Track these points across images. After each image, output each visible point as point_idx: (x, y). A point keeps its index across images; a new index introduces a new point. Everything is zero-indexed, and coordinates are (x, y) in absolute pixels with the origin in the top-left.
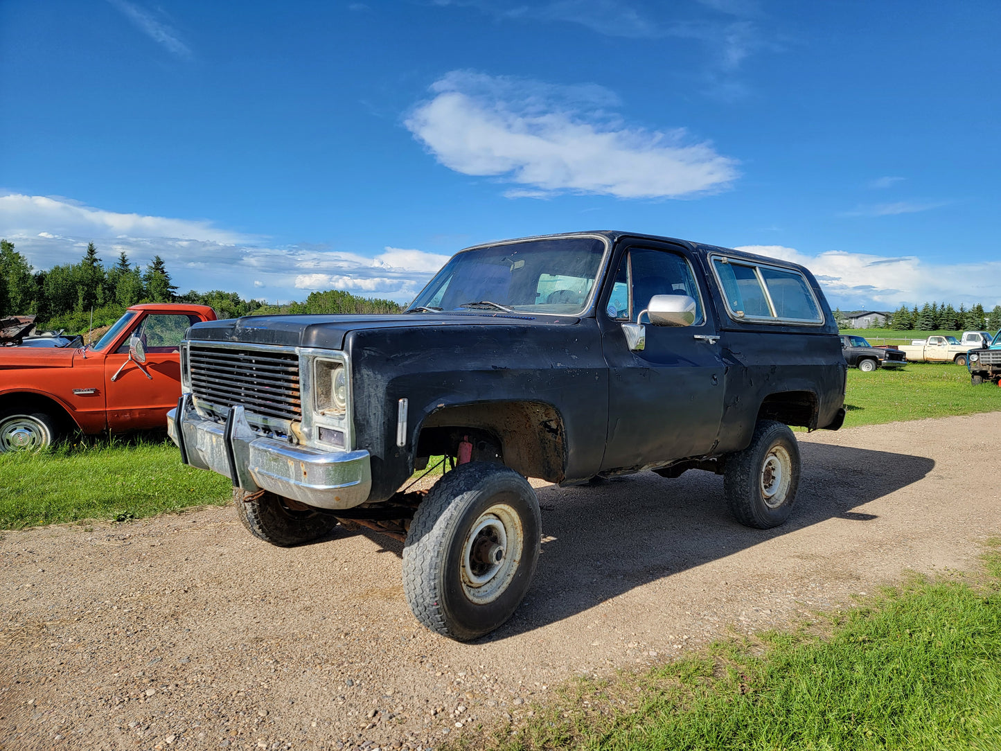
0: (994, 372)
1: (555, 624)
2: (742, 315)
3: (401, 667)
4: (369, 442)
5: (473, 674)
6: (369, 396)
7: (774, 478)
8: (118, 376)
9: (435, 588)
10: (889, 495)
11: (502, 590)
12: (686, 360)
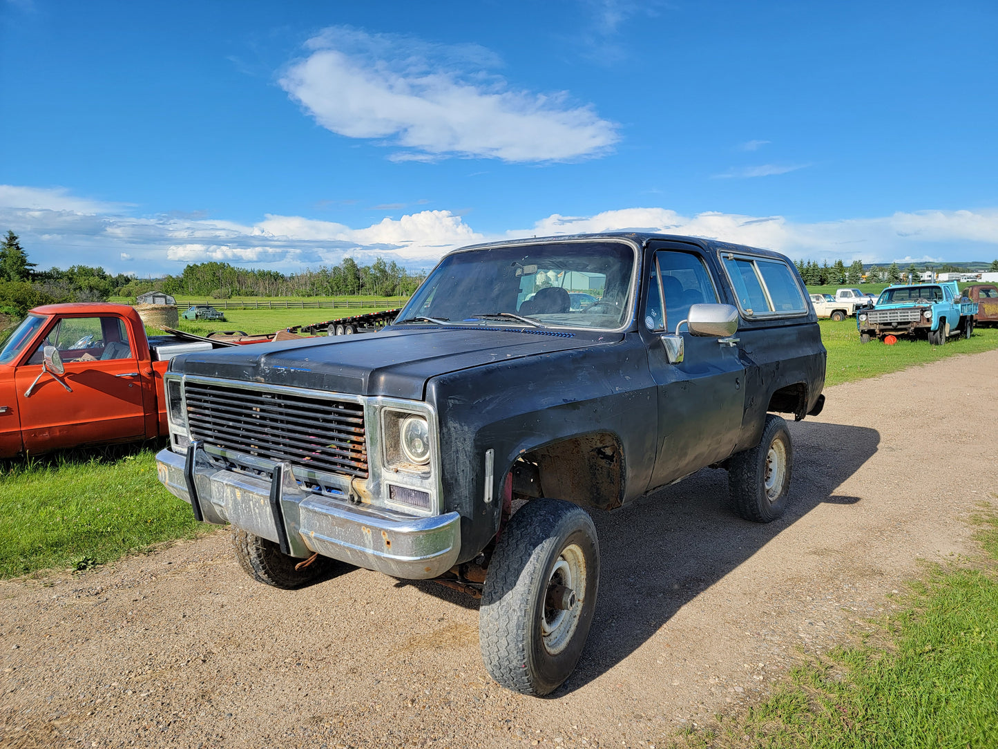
0: (882, 330)
1: (624, 662)
2: (751, 313)
3: (490, 737)
4: (457, 502)
5: (570, 739)
6: (457, 451)
7: (771, 470)
8: (32, 391)
9: (523, 650)
10: (857, 472)
11: (571, 634)
12: (715, 367)
